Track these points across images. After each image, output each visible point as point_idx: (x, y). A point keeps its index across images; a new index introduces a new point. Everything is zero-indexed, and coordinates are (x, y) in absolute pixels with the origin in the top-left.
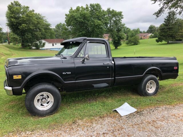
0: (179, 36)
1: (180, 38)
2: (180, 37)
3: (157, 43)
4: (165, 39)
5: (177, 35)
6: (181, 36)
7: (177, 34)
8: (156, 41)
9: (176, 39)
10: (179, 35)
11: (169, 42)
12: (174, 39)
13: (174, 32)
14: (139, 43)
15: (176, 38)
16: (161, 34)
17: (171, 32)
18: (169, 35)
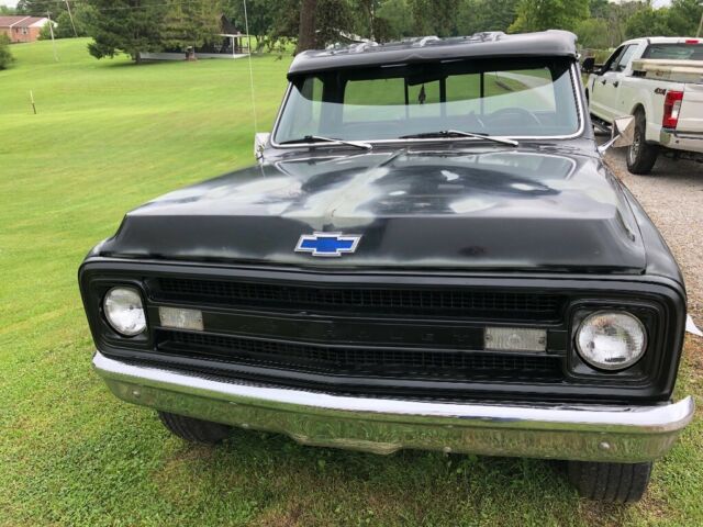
0: (172, 34)
1: (177, 41)
2: (177, 38)
3: (94, 60)
4: (124, 46)
5: (163, 31)
6: (178, 34)
7: (164, 26)
8: (92, 54)
9: (164, 46)
10: (169, 29)
11: (142, 56)
12: (157, 46)
13: (149, 19)
14: (13, 60)
15: (164, 42)
16: (104, 23)
17: (142, 19)
18: (137, 26)
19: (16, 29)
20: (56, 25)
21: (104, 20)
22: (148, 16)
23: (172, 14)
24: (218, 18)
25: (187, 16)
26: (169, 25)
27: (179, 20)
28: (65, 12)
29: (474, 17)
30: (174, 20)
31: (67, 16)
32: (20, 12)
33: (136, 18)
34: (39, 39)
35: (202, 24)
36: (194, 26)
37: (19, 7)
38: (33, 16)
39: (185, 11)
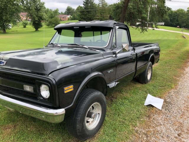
5: (94, 19)
17: (90, 16)
18: (88, 18)
19: (63, 18)
20: (72, 17)
21: (81, 16)
22: (92, 15)
23: (97, 15)
24: (109, 16)
25: (101, 15)
26: (96, 17)
27: (99, 16)
28: (74, 14)
29: (184, 17)
30: (97, 16)
31: (74, 15)
32: (65, 14)
33: (89, 16)
34: (68, 20)
35: (104, 17)
36: (102, 18)
37: (65, 13)
38: (67, 15)
39: (101, 14)
